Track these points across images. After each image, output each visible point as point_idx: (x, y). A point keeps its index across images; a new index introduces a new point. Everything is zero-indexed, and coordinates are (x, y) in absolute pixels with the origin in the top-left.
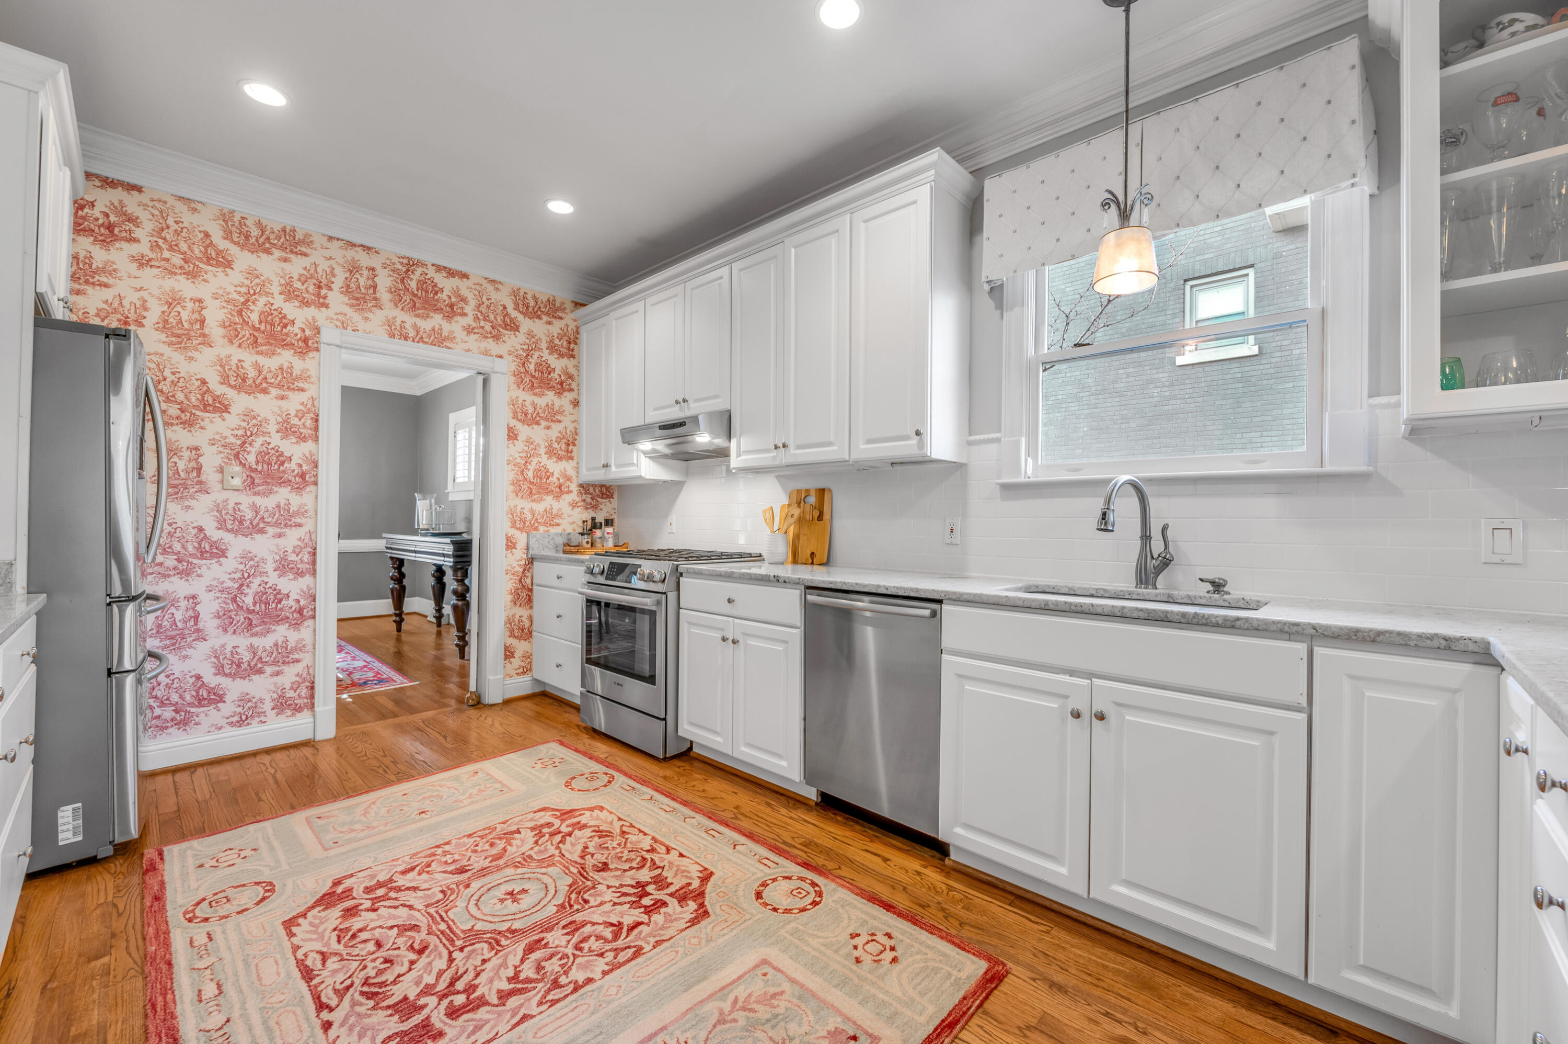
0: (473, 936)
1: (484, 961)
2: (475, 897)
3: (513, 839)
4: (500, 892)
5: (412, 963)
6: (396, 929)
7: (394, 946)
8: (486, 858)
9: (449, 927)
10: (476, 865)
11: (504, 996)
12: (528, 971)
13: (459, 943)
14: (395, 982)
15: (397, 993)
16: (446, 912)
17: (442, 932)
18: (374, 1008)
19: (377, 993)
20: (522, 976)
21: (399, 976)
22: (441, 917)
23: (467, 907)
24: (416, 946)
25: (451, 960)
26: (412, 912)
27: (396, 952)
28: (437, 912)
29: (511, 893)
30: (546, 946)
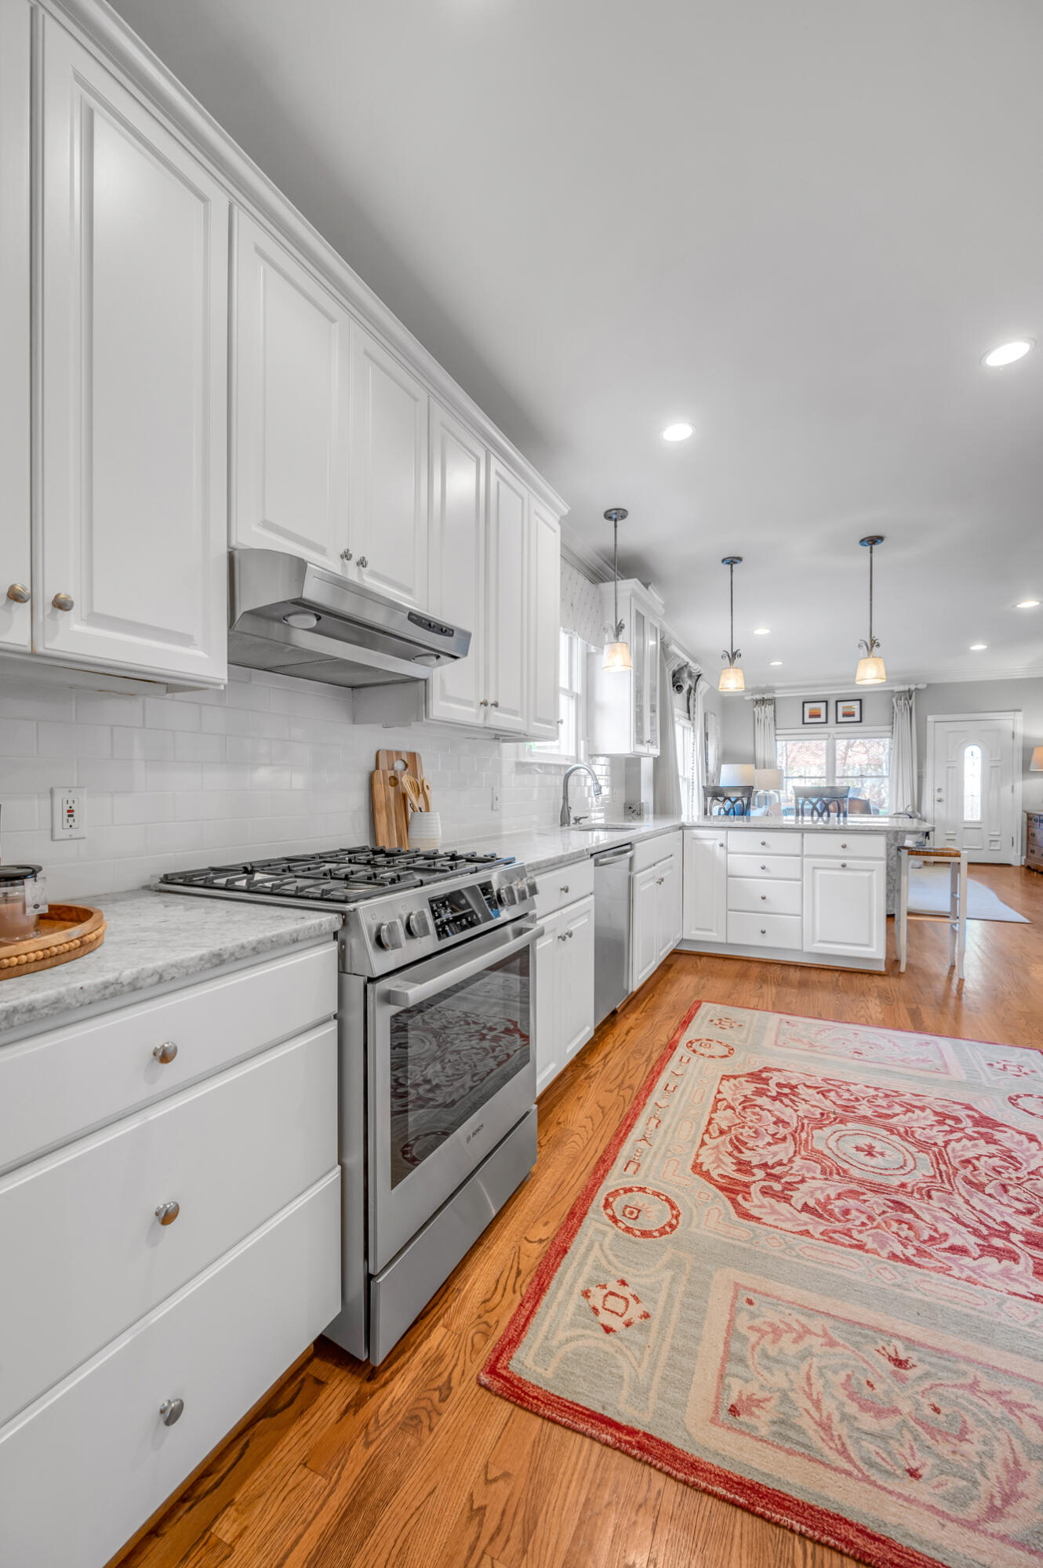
0: (923, 1146)
1: (924, 1129)
2: (902, 1172)
3: (818, 1202)
4: (878, 1161)
5: (977, 1159)
6: (987, 1192)
7: (990, 1178)
8: (865, 1201)
9: (938, 1163)
10: (881, 1201)
11: (923, 1109)
12: (897, 1109)
13: (935, 1149)
14: (994, 1156)
15: (992, 1149)
16: (934, 1177)
17: (945, 1164)
18: (1011, 1151)
19: (1008, 1157)
20: (904, 1109)
21: (990, 1157)
22: (941, 1176)
23: (915, 1169)
24: (971, 1168)
25: (947, 1143)
26: (967, 1197)
27: (989, 1173)
28: (943, 1181)
29: (870, 1154)
30: (876, 1112)
